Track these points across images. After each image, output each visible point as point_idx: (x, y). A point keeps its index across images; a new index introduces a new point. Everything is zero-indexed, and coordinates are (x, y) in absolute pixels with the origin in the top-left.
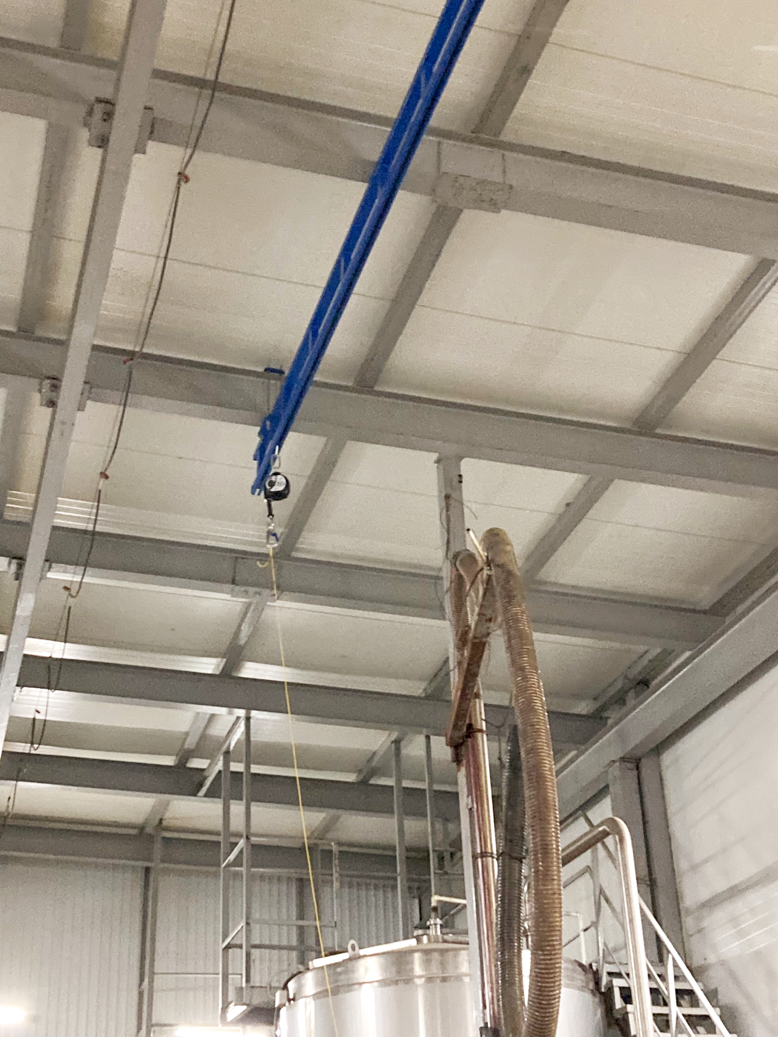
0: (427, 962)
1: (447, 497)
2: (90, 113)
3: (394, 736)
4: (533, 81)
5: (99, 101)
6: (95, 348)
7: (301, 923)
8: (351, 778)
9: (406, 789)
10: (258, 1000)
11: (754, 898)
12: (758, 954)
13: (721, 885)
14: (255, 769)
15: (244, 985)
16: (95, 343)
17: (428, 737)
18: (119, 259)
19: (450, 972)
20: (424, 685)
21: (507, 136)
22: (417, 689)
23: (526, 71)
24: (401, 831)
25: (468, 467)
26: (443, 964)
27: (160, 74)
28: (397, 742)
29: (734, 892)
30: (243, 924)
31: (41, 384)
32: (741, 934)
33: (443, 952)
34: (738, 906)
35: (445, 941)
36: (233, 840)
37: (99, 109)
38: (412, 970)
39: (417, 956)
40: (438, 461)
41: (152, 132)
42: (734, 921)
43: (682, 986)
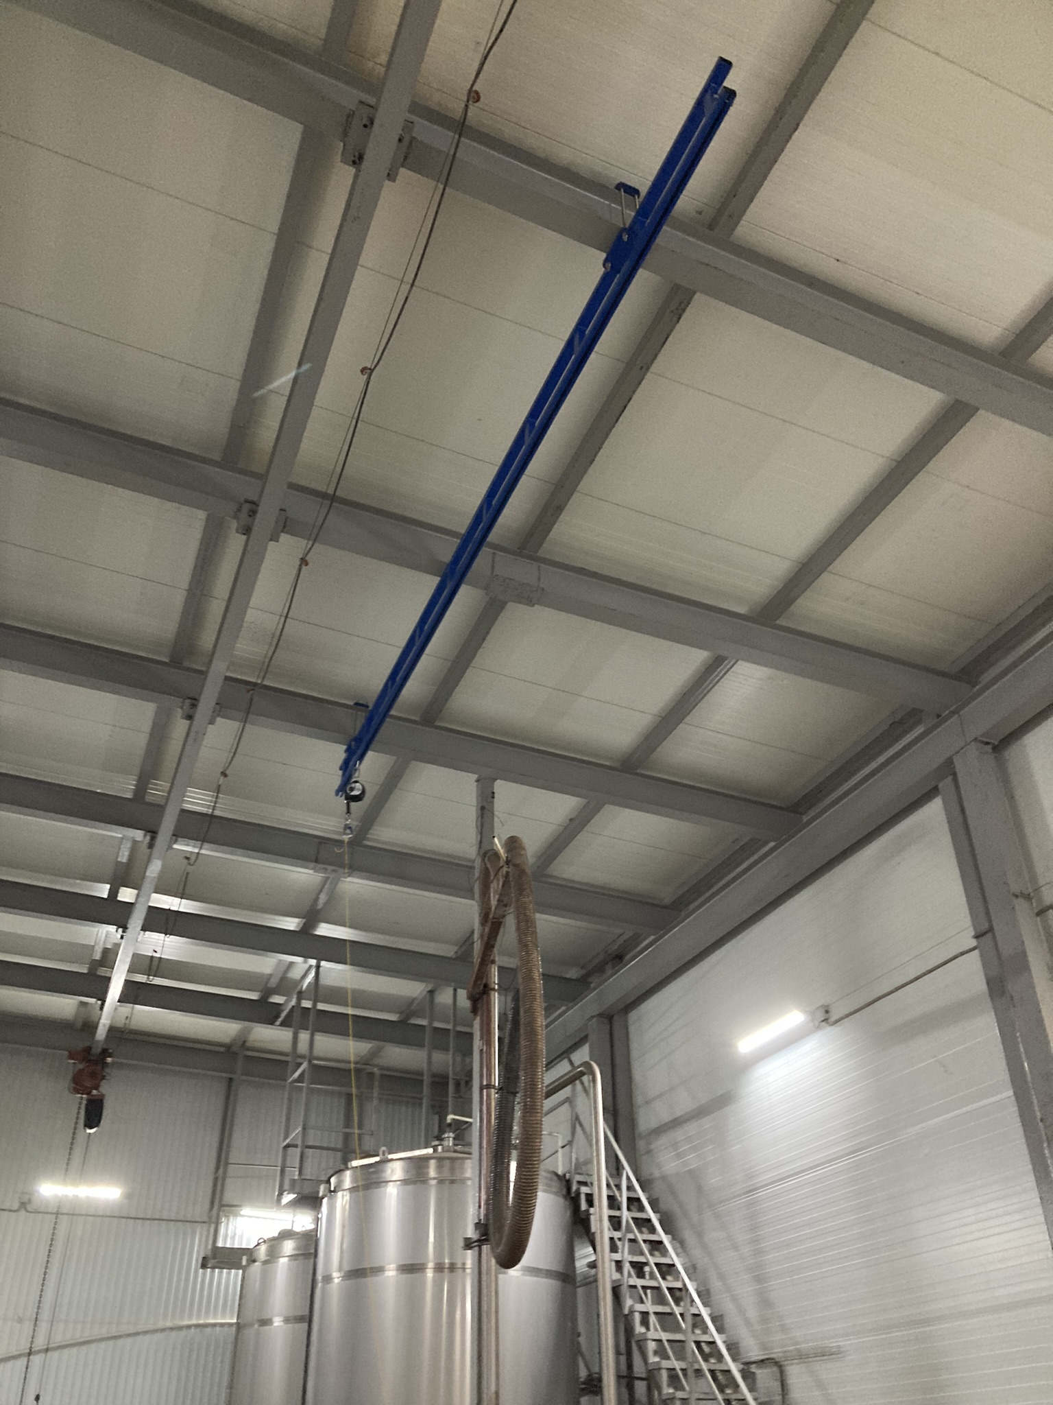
0: (439, 1168)
1: (483, 808)
2: (239, 510)
3: (429, 988)
4: (564, 516)
5: (247, 501)
6: (227, 679)
7: (347, 1130)
8: (393, 1017)
9: (436, 1029)
10: (307, 1190)
11: (691, 1128)
12: (690, 1172)
13: (665, 1117)
14: (321, 1006)
15: (296, 1177)
16: (227, 674)
17: (455, 990)
18: (250, 615)
19: (457, 1176)
20: (456, 948)
21: (541, 553)
22: (449, 951)
23: (560, 509)
24: (430, 1062)
25: (500, 787)
26: (452, 1170)
27: (292, 486)
28: (431, 992)
29: (676, 1123)
30: (300, 1129)
31: (183, 702)
32: (679, 1156)
33: (453, 1159)
34: (678, 1134)
35: (455, 1151)
36: (299, 1060)
37: (247, 507)
38: (428, 1173)
39: (433, 1163)
40: (478, 781)
41: (284, 527)
42: (675, 1145)
43: (632, 1195)
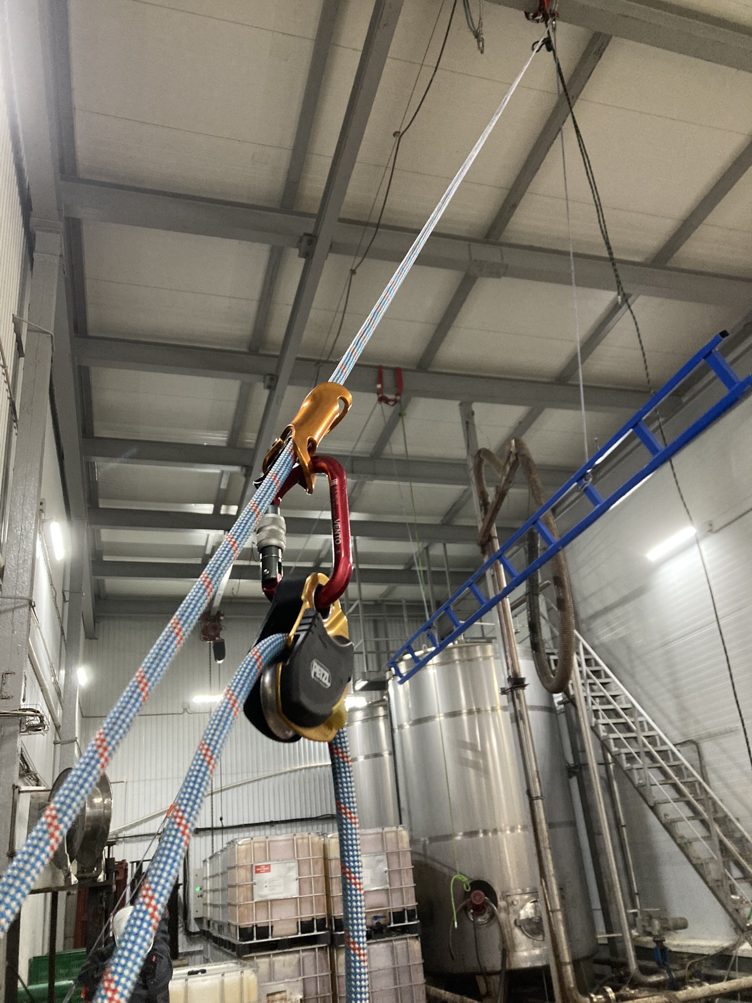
0: (460, 653)
1: (467, 423)
2: (301, 241)
3: (425, 545)
4: (518, 211)
5: (305, 234)
6: (298, 359)
8: (401, 567)
9: (434, 572)
10: (374, 677)
11: (619, 612)
12: (622, 638)
13: (599, 607)
14: (361, 566)
15: (366, 671)
16: (299, 356)
17: (445, 545)
18: (313, 314)
19: (474, 656)
20: (442, 518)
21: (501, 240)
22: (436, 520)
23: (515, 206)
24: (433, 592)
25: (477, 407)
26: (468, 652)
27: (341, 220)
28: (427, 548)
29: (607, 610)
30: (362, 641)
31: (264, 378)
32: (612, 630)
33: (468, 647)
34: (610, 616)
35: (466, 642)
36: (351, 602)
37: (305, 239)
38: (453, 657)
39: (455, 651)
40: (461, 405)
41: (330, 248)
42: (608, 624)
43: (588, 657)
